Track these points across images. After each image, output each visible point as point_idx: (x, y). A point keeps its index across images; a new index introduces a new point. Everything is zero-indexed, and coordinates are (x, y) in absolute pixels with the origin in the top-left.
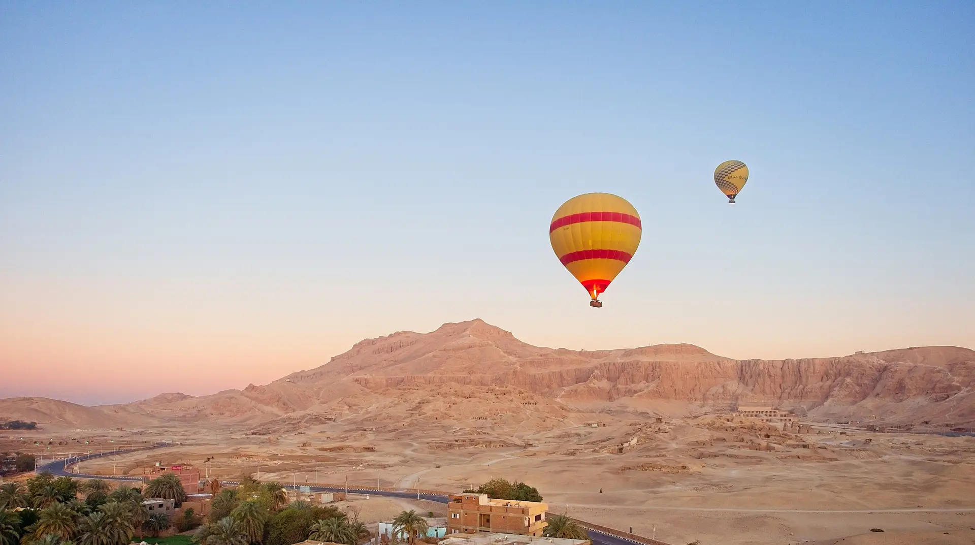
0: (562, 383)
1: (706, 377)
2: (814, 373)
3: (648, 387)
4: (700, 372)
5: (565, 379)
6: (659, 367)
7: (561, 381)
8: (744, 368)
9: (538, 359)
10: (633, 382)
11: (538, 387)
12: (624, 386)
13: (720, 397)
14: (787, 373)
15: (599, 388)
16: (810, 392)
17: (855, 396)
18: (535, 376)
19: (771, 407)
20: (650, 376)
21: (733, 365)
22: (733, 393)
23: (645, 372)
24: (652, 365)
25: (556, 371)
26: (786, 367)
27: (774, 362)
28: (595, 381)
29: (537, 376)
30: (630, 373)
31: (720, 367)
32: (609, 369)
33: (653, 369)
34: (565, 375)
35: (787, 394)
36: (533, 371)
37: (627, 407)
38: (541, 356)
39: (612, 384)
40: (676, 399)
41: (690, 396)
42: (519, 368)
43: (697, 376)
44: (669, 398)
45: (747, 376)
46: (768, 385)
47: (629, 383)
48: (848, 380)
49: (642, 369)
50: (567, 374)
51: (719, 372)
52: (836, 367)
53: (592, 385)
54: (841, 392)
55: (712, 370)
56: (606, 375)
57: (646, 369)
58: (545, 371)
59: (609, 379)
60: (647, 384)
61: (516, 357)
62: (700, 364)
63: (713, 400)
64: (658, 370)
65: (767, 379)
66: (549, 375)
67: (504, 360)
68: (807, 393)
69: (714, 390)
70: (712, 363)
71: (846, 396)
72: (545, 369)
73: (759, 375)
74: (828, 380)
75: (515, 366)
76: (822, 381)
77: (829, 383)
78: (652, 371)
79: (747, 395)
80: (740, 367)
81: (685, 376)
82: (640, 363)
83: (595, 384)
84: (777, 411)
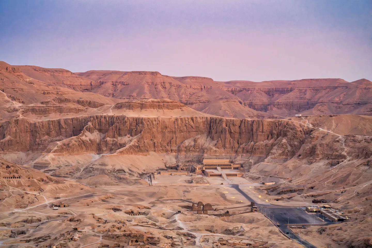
0: (61, 132)
1: (181, 131)
2: (262, 132)
3: (131, 141)
4: (176, 127)
5: (63, 128)
6: (142, 123)
7: (60, 129)
8: (212, 124)
9: (40, 107)
10: (120, 135)
11: (38, 134)
12: (112, 139)
13: (191, 149)
14: (244, 131)
15: (90, 140)
16: (258, 149)
17: (287, 154)
18: (35, 124)
19: (228, 160)
20: (134, 130)
21: (204, 121)
22: (202, 146)
23: (130, 127)
24: (136, 121)
25: (55, 119)
26: (243, 126)
27: (234, 121)
28: (87, 133)
29: (37, 124)
30: (118, 127)
31: (194, 123)
32: (100, 122)
33: (137, 124)
34: (62, 123)
35: (242, 149)
36: (33, 119)
37: (107, 165)
38: (42, 103)
39: (103, 136)
40: (155, 151)
41: (167, 147)
42: (21, 115)
43: (174, 130)
44: (148, 151)
45: (213, 131)
46: (229, 141)
47: (116, 135)
48: (284, 141)
49: (128, 123)
50: (65, 123)
51: (192, 127)
52: (278, 128)
53: (84, 138)
54: (278, 151)
55: (187, 125)
56: (97, 127)
57: (131, 125)
58: (45, 119)
59: (100, 130)
60: (131, 137)
61: (20, 102)
62: (177, 119)
63: (186, 151)
64: (141, 125)
65: (228, 135)
66: (49, 124)
67: (8, 105)
68: (255, 149)
69: (187, 143)
70: (187, 119)
71: (280, 155)
72: (45, 116)
73: (222, 132)
74: (272, 138)
75: (18, 113)
76: (268, 139)
77: (271, 141)
78: (136, 126)
79: (211, 149)
80: (209, 122)
81: (164, 130)
82: (126, 119)
83: (88, 136)
84: (232, 164)
